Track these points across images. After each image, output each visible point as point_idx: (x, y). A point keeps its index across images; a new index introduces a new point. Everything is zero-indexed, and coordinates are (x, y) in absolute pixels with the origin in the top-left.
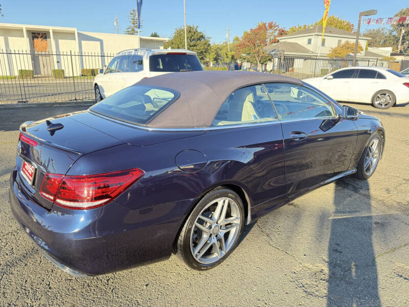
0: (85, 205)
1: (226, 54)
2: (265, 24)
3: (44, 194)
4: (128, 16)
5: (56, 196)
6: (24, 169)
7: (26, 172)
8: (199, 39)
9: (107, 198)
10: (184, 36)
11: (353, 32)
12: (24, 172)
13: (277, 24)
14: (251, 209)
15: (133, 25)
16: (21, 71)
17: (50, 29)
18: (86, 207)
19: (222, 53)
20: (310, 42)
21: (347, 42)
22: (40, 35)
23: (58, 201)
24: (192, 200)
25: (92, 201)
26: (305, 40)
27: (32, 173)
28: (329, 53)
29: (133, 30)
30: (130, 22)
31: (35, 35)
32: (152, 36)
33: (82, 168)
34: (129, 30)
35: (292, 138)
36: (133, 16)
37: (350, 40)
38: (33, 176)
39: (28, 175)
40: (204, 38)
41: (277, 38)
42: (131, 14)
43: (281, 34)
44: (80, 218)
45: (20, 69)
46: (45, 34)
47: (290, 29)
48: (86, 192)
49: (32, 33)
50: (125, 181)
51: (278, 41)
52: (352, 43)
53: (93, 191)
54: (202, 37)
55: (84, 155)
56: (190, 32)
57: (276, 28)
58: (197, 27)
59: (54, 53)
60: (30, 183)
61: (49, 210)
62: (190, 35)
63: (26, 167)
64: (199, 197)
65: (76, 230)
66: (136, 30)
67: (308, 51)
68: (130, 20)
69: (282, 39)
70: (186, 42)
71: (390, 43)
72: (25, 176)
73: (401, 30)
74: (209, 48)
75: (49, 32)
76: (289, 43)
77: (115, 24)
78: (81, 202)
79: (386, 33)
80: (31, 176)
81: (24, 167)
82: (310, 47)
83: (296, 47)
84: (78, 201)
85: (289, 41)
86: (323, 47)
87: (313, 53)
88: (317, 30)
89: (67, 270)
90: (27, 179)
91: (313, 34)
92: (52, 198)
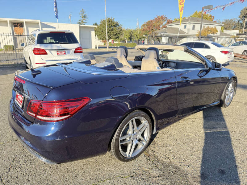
0: (55, 119)
1: (137, 35)
2: (159, 16)
3: (29, 113)
4: (80, 13)
5: (37, 114)
6: (17, 99)
7: (19, 100)
8: (115, 26)
9: (68, 115)
10: (105, 24)
11: (213, 21)
12: (17, 100)
13: (166, 17)
14: (156, 124)
15: (82, 19)
16: (5, 46)
17: (24, 21)
18: (55, 120)
19: (134, 34)
20: (185, 27)
21: (208, 27)
22: (19, 24)
23: (38, 117)
24: (120, 117)
25: (59, 116)
26: (183, 26)
27: (22, 100)
28: (197, 34)
29: (82, 22)
30: (81, 17)
31: (16, 25)
32: (94, 25)
33: (53, 96)
34: (80, 21)
35: (181, 80)
36: (82, 13)
37: (210, 26)
38: (23, 102)
39: (20, 101)
40: (118, 25)
41: (166, 25)
42: (81, 12)
43: (169, 23)
44: (52, 127)
45: (4, 45)
46: (22, 24)
47: (175, 19)
48: (55, 111)
49: (14, 23)
50: (79, 105)
51: (167, 27)
52: (211, 27)
53: (59, 110)
54: (117, 25)
55: (54, 88)
56: (109, 22)
57: (166, 19)
58: (114, 19)
59: (26, 35)
60: (21, 106)
61: (32, 123)
62: (109, 24)
63: (18, 97)
64: (125, 116)
65: (49, 135)
66: (84, 21)
67: (184, 33)
68: (81, 16)
69: (169, 26)
70: (106, 28)
71: (238, 28)
72: (18, 103)
73: (244, 20)
74: (121, 31)
75: (23, 23)
76: (173, 28)
77: (69, 18)
78: (52, 117)
79: (236, 22)
80: (21, 102)
81: (17, 97)
82: (186, 31)
83: (176, 30)
84: (50, 117)
85: (173, 27)
86: (193, 30)
87: (187, 34)
88: (190, 20)
89: (43, 159)
90: (19, 104)
91: (187, 22)
92: (34, 115)
